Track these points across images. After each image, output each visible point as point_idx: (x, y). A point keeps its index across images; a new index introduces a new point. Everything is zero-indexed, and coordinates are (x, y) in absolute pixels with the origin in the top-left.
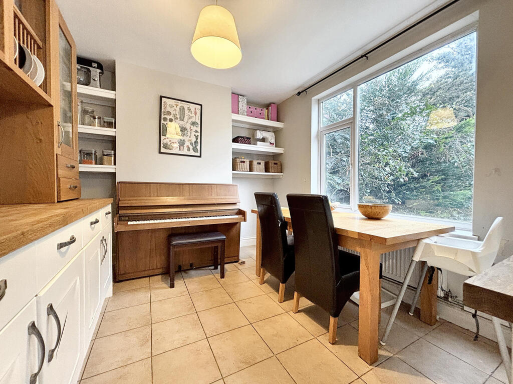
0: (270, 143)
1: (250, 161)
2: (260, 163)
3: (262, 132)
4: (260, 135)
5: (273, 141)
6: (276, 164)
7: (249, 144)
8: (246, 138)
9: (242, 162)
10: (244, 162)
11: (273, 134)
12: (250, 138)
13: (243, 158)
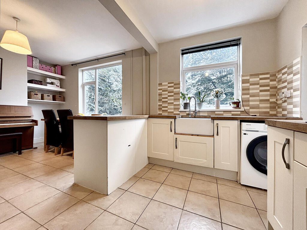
0: (57, 85)
1: (42, 95)
2: (49, 96)
3: (50, 79)
4: (49, 80)
5: (59, 85)
6: (61, 97)
7: (41, 85)
8: (39, 81)
9: (35, 94)
10: (37, 94)
11: (59, 81)
12: (42, 82)
13: (36, 92)
